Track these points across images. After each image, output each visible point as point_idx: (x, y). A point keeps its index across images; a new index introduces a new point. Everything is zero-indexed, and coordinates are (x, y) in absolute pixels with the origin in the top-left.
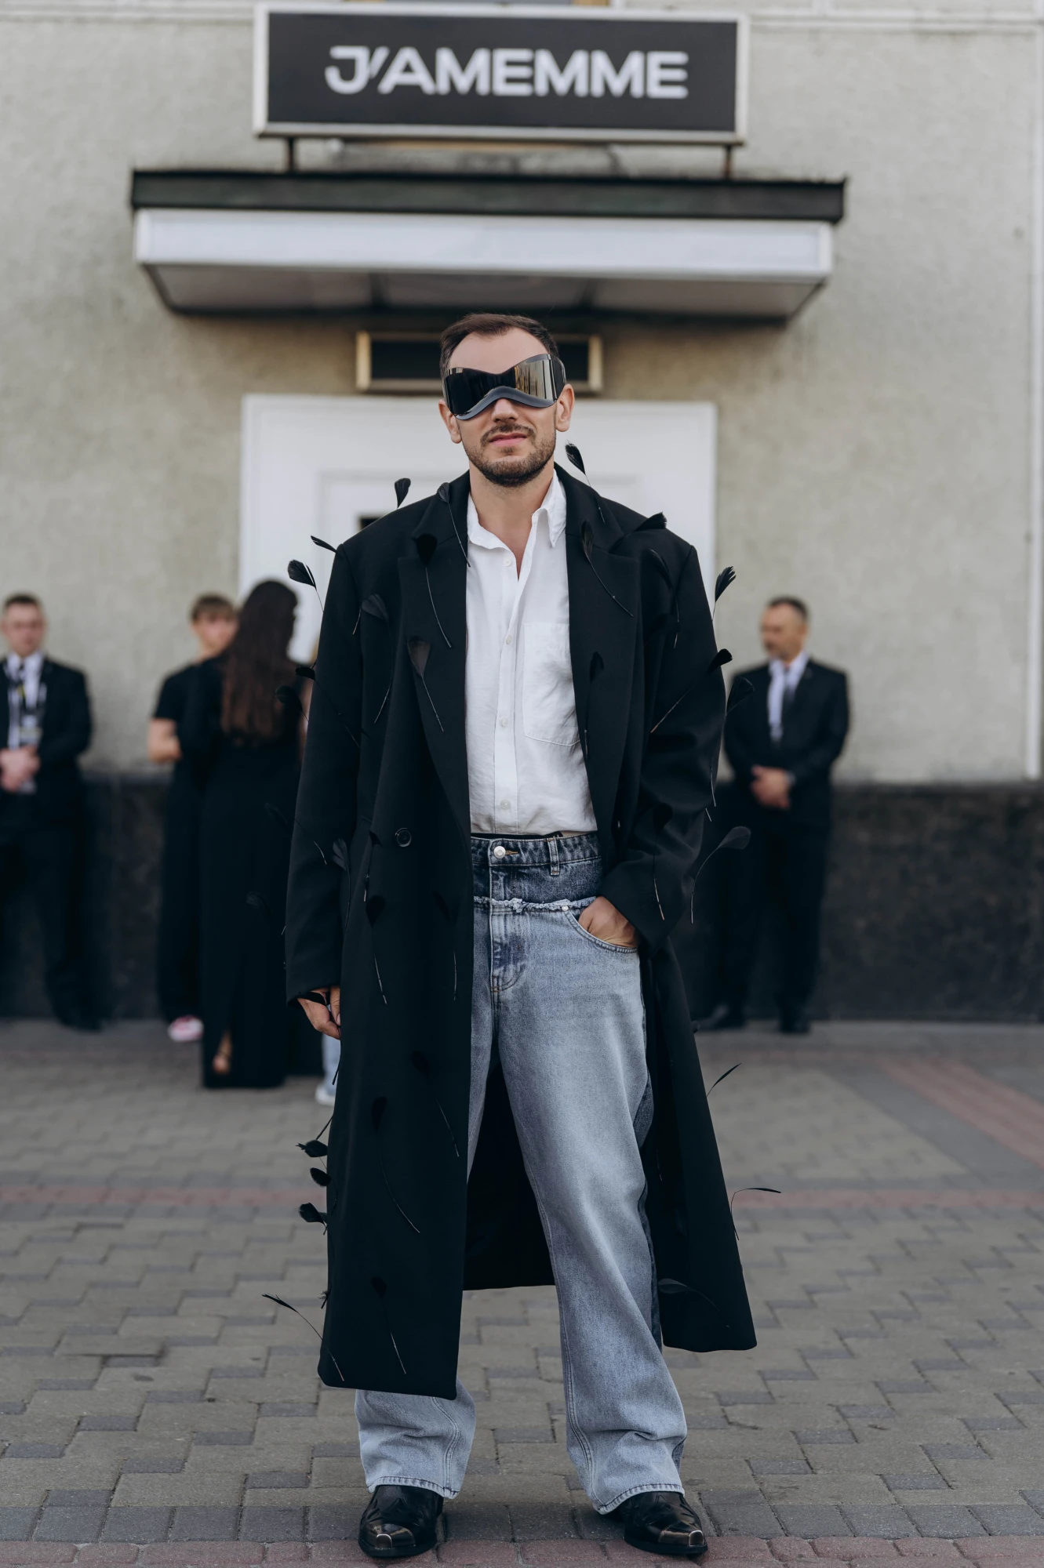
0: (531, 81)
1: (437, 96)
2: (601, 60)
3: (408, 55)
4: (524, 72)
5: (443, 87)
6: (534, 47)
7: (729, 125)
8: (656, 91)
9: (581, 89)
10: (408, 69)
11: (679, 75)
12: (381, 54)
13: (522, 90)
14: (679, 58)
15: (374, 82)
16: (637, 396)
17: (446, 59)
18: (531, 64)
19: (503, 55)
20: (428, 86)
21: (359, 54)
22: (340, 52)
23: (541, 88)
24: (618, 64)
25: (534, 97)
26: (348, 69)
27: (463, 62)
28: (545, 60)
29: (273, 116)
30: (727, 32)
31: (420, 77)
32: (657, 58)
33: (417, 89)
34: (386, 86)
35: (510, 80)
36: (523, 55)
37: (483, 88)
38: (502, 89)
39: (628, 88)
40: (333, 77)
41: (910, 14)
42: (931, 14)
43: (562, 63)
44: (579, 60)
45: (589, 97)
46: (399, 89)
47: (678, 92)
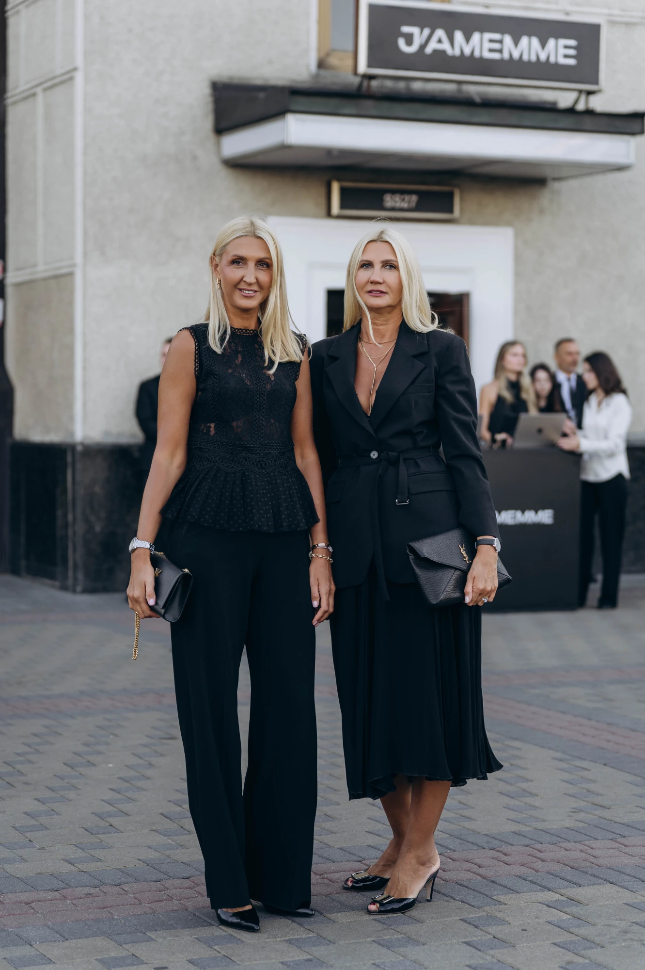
0: (500, 51)
1: (454, 58)
2: (535, 41)
3: (440, 33)
4: (497, 46)
5: (457, 52)
6: (503, 33)
7: (596, 82)
8: (562, 61)
9: (525, 57)
10: (440, 41)
11: (572, 52)
12: (427, 31)
13: (496, 56)
14: (573, 43)
15: (423, 47)
16: (472, 222)
17: (459, 36)
18: (501, 42)
19: (488, 36)
20: (450, 51)
21: (415, 30)
22: (406, 29)
23: (506, 56)
24: (543, 44)
25: (502, 60)
26: (409, 40)
27: (468, 38)
28: (508, 40)
29: (370, 65)
30: (595, 30)
31: (446, 46)
32: (563, 42)
33: (443, 52)
34: (429, 50)
35: (491, 50)
36: (497, 36)
37: (477, 54)
38: (487, 55)
39: (548, 58)
40: (401, 43)
41: (606, 11)
42: (616, 12)
43: (516, 42)
44: (524, 40)
45: (529, 62)
46: (436, 52)
47: (572, 62)
